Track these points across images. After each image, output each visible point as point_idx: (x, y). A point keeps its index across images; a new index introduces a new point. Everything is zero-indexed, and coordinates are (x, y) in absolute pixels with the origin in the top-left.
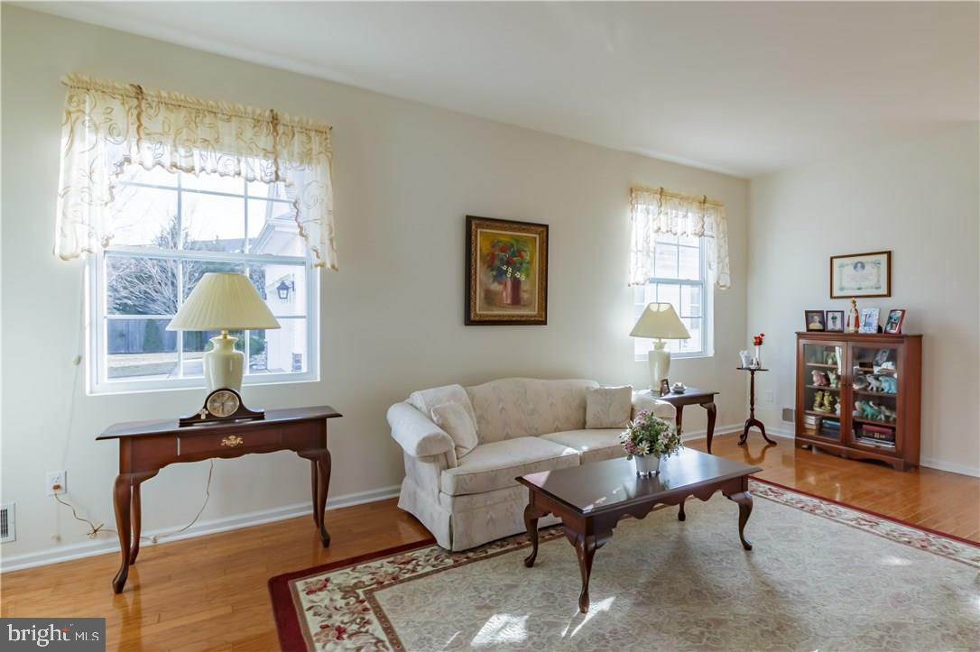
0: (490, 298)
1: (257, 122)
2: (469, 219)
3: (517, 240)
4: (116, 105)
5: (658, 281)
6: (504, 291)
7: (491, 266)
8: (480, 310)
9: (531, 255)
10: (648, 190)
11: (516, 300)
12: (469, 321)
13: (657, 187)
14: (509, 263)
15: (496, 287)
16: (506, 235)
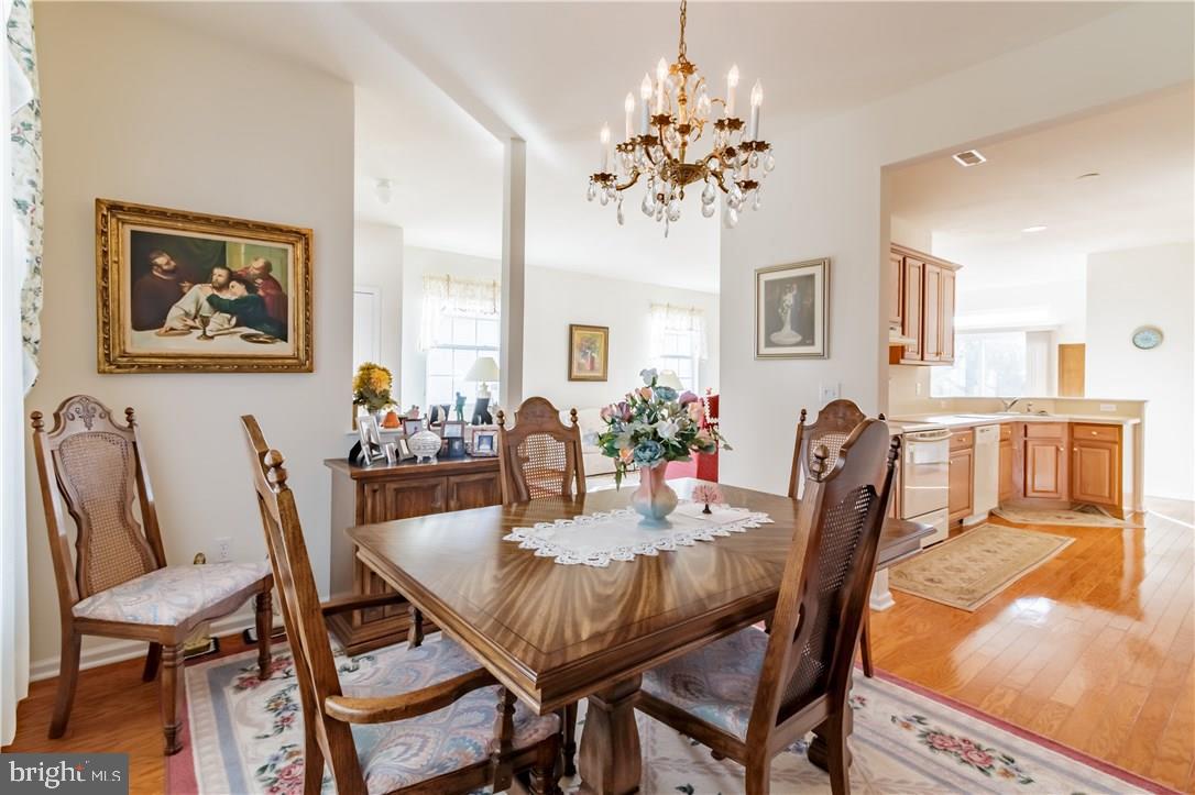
0: (580, 367)
1: (488, 286)
2: (571, 327)
3: (593, 335)
4: (440, 283)
5: (666, 357)
6: (586, 362)
7: (581, 350)
8: (575, 373)
9: (600, 344)
10: (661, 305)
11: (592, 368)
12: (571, 378)
13: (666, 303)
14: (589, 348)
15: (583, 361)
16: (588, 333)
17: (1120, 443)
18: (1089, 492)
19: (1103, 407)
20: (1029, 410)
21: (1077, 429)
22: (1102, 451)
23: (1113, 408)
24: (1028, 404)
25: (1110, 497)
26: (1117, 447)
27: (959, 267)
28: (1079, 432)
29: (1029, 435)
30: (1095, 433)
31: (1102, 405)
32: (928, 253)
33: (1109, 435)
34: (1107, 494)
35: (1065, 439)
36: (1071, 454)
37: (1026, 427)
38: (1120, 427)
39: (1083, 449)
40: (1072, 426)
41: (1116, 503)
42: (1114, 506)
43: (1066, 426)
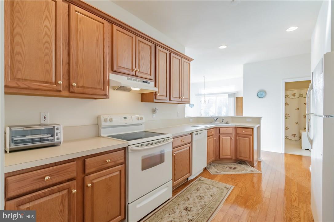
17: (252, 135)
18: (242, 156)
19: (247, 120)
20: (223, 122)
21: (238, 129)
22: (246, 138)
23: (251, 120)
24: (222, 119)
25: (249, 158)
26: (251, 137)
27: (192, 60)
28: (239, 131)
29: (220, 133)
30: (244, 131)
31: (247, 119)
32: (183, 53)
33: (249, 132)
34: (248, 157)
35: (234, 134)
36: (236, 140)
37: (219, 129)
38: (253, 129)
39: (240, 138)
40: (236, 128)
41: (252, 161)
42: (251, 161)
43: (234, 128)
